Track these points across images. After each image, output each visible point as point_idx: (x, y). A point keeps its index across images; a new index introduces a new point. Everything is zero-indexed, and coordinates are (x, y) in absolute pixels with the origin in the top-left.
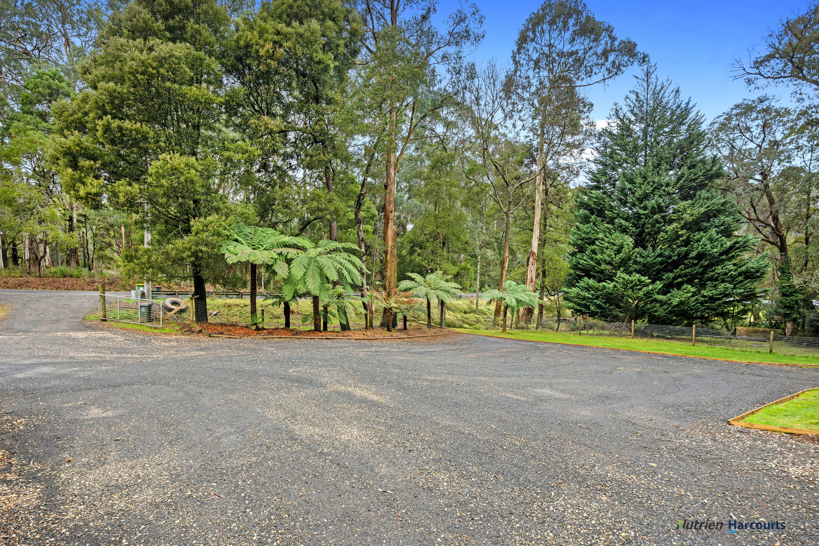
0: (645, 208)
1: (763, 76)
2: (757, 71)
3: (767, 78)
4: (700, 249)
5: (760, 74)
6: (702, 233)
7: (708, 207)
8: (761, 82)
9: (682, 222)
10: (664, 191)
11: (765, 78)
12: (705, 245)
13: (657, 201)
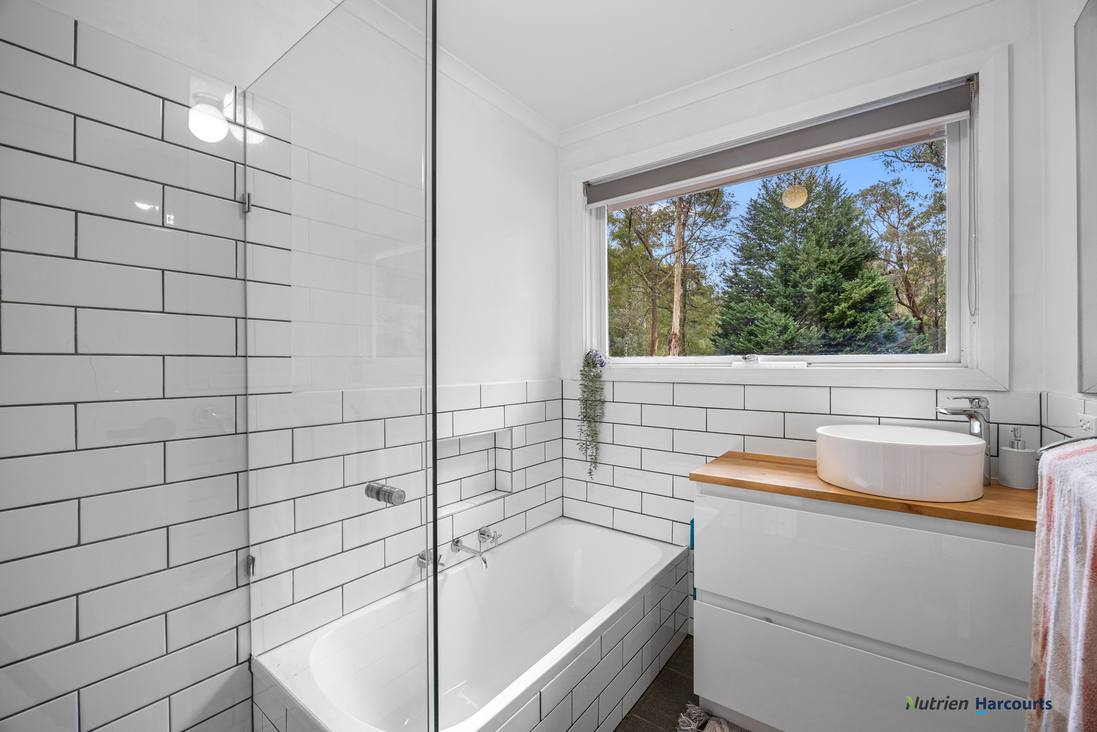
0: (809, 286)
1: (900, 159)
2: (894, 154)
3: (905, 161)
4: (868, 330)
5: (897, 157)
6: (869, 314)
7: (875, 287)
8: (898, 165)
9: (851, 302)
10: (830, 269)
11: (902, 161)
12: (874, 327)
13: (823, 279)
